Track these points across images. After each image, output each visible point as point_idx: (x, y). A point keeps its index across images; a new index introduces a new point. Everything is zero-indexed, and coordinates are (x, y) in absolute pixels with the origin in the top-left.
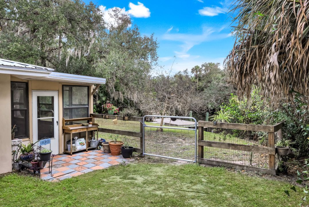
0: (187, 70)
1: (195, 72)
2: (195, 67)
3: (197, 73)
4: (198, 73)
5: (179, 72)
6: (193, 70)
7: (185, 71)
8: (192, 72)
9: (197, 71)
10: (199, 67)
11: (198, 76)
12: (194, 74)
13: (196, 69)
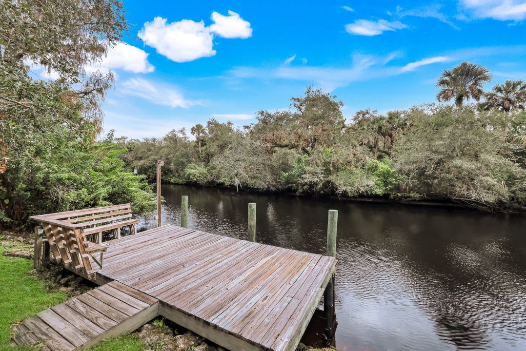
0: (184, 129)
1: (196, 133)
2: (197, 126)
3: (199, 135)
4: (201, 134)
5: (173, 132)
6: (193, 130)
7: (182, 131)
8: (192, 132)
9: (199, 132)
10: (201, 127)
11: (201, 138)
12: (195, 135)
13: (197, 129)
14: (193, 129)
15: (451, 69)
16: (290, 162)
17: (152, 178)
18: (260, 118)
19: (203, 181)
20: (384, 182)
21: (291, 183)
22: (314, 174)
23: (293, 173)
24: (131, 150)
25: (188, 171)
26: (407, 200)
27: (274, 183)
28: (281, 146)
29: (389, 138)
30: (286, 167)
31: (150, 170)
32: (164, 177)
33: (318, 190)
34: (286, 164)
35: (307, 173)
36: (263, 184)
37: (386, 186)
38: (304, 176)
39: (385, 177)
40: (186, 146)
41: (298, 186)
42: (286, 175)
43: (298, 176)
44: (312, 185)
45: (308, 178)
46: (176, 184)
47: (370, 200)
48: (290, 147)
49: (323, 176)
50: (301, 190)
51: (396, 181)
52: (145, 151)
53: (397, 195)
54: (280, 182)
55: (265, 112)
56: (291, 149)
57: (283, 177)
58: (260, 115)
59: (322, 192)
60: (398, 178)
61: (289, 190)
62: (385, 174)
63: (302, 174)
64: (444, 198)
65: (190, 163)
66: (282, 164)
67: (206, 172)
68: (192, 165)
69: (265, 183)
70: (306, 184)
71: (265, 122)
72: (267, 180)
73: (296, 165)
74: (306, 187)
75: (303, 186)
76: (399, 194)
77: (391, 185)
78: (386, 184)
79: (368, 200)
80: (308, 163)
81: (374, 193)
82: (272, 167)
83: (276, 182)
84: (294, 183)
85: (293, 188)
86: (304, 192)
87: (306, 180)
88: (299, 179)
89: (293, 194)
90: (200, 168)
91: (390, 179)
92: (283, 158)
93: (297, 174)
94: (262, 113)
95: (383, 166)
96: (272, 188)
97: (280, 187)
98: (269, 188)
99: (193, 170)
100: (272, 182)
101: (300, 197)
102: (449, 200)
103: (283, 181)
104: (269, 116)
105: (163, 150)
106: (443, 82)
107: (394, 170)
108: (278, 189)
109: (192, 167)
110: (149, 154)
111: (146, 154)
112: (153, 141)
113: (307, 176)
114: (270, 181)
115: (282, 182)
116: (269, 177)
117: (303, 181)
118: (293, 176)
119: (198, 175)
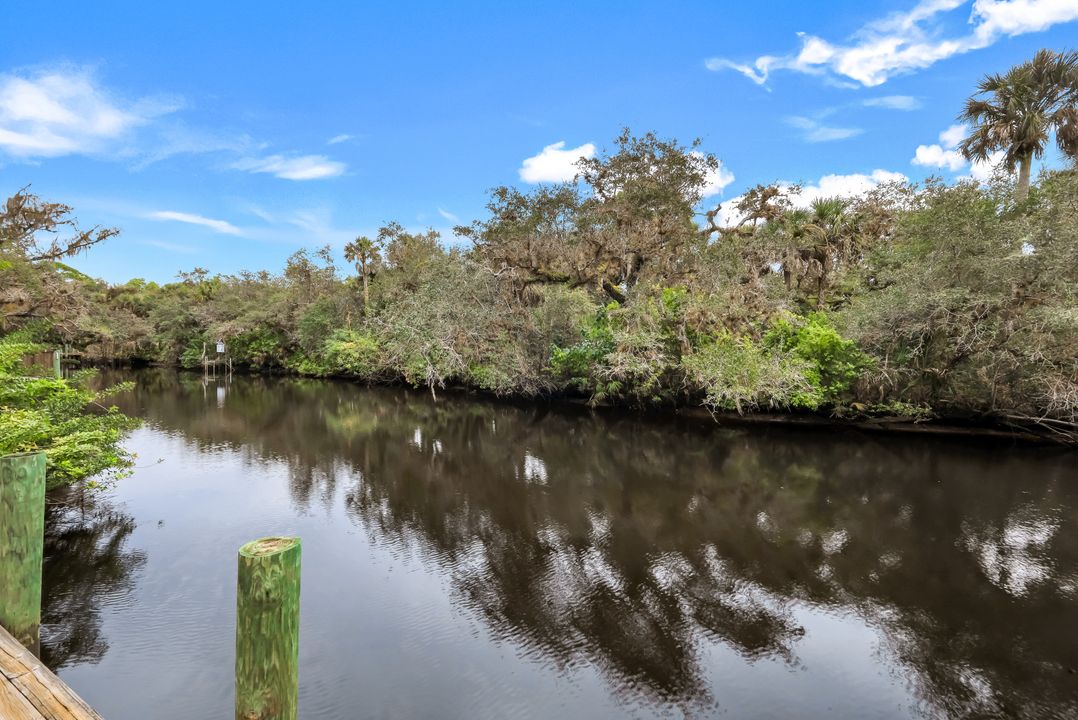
0: (328, 247)
1: (356, 257)
2: (358, 241)
3: (363, 262)
4: (369, 261)
5: (300, 253)
6: (350, 251)
7: (323, 252)
8: (347, 256)
9: (363, 255)
10: (369, 243)
11: (367, 270)
12: (354, 262)
13: (360, 249)
14: (348, 249)
15: (1003, 72)
16: (573, 322)
17: (259, 364)
18: (497, 207)
19: (368, 370)
20: (822, 372)
21: (578, 375)
22: (640, 351)
23: (582, 350)
24: (209, 298)
25: (333, 345)
26: (882, 420)
27: (534, 376)
28: (550, 280)
29: (819, 263)
30: (564, 335)
31: (254, 345)
32: (286, 359)
33: (645, 394)
34: (566, 328)
35: (620, 349)
36: (505, 376)
37: (829, 385)
38: (610, 357)
39: (825, 357)
40: (332, 287)
41: (594, 383)
42: (563, 353)
43: (594, 358)
44: (630, 381)
45: (622, 363)
46: (310, 376)
47: (779, 420)
48: (572, 281)
49: (661, 356)
50: (600, 395)
51: (855, 370)
52: (236, 300)
53: (855, 408)
54: (549, 373)
55: (510, 190)
56: (575, 286)
57: (556, 360)
58: (496, 200)
59: (656, 398)
60: (861, 363)
61: (573, 391)
62: (823, 351)
63: (605, 353)
64: (977, 416)
65: (340, 326)
66: (555, 327)
67: (374, 348)
68: (343, 333)
69: (510, 375)
70: (615, 378)
71: (509, 216)
72: (514, 367)
73: (589, 330)
74: (613, 386)
75: (606, 383)
76: (859, 406)
77: (842, 381)
78: (826, 378)
79: (772, 420)
80: (620, 322)
81: (796, 402)
82: (531, 336)
83: (539, 373)
84: (583, 376)
85: (581, 389)
86: (607, 399)
87: (617, 370)
88: (598, 366)
89: (581, 401)
90: (361, 340)
91: (839, 366)
92: (557, 313)
93: (593, 352)
94: (503, 193)
95: (818, 330)
96: (528, 389)
97: (549, 385)
98: (521, 388)
99: (344, 343)
100: (529, 372)
101: (598, 409)
102: (994, 421)
103: (557, 369)
104: (521, 202)
105: (276, 295)
106: (976, 109)
107: (849, 341)
108: (544, 390)
109: (343, 335)
110: (245, 308)
111: (239, 306)
112: (262, 278)
113: (619, 357)
114: (524, 371)
115: (554, 372)
116: (519, 358)
117: (607, 372)
118: (582, 357)
119: (356, 355)
